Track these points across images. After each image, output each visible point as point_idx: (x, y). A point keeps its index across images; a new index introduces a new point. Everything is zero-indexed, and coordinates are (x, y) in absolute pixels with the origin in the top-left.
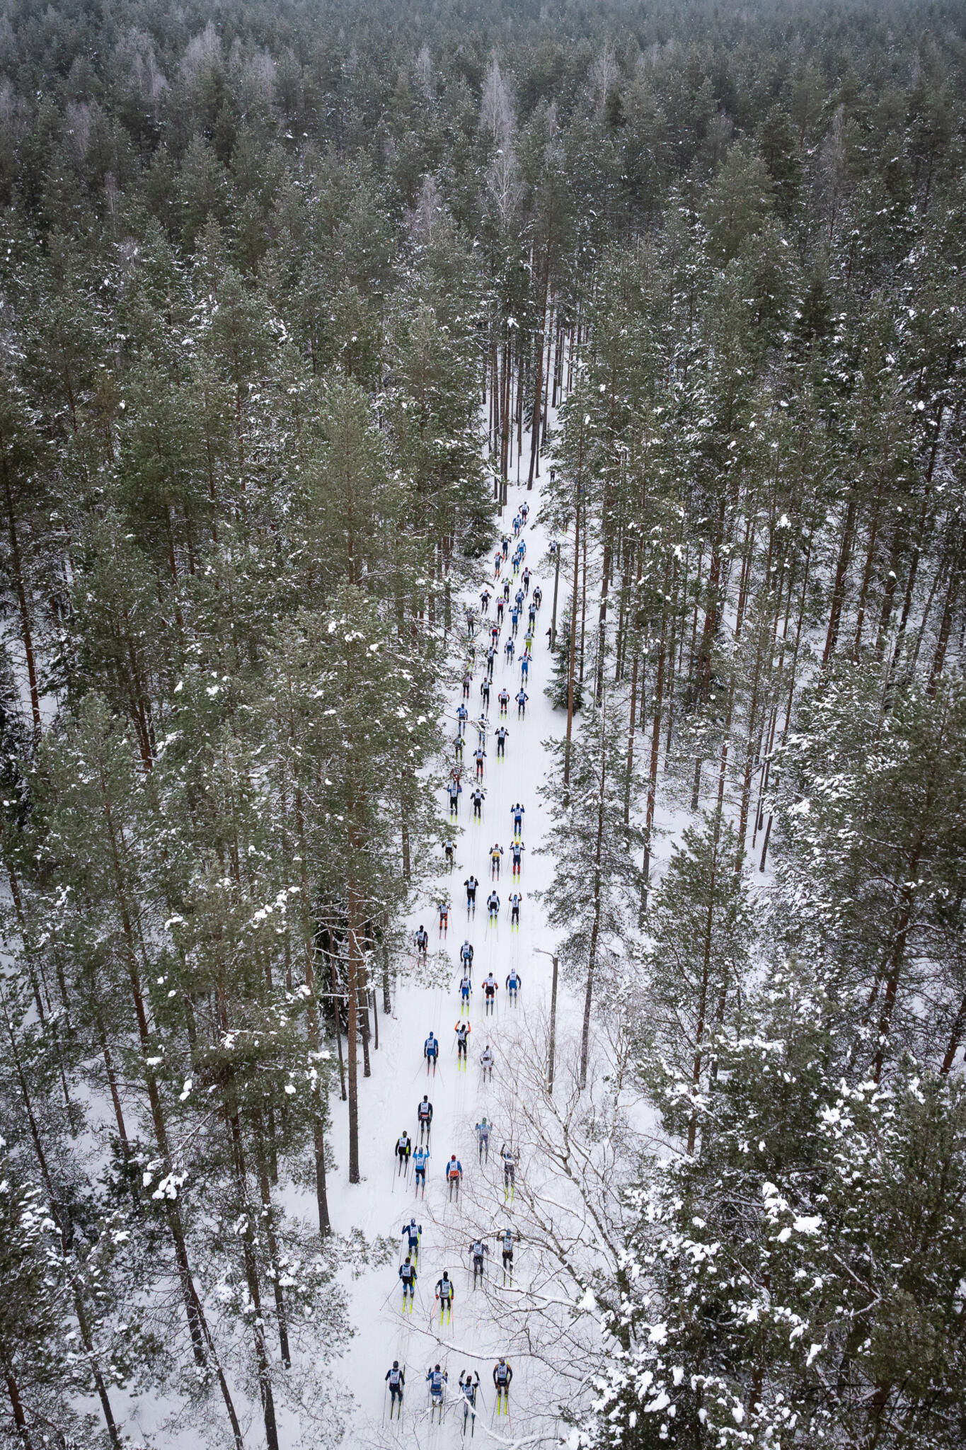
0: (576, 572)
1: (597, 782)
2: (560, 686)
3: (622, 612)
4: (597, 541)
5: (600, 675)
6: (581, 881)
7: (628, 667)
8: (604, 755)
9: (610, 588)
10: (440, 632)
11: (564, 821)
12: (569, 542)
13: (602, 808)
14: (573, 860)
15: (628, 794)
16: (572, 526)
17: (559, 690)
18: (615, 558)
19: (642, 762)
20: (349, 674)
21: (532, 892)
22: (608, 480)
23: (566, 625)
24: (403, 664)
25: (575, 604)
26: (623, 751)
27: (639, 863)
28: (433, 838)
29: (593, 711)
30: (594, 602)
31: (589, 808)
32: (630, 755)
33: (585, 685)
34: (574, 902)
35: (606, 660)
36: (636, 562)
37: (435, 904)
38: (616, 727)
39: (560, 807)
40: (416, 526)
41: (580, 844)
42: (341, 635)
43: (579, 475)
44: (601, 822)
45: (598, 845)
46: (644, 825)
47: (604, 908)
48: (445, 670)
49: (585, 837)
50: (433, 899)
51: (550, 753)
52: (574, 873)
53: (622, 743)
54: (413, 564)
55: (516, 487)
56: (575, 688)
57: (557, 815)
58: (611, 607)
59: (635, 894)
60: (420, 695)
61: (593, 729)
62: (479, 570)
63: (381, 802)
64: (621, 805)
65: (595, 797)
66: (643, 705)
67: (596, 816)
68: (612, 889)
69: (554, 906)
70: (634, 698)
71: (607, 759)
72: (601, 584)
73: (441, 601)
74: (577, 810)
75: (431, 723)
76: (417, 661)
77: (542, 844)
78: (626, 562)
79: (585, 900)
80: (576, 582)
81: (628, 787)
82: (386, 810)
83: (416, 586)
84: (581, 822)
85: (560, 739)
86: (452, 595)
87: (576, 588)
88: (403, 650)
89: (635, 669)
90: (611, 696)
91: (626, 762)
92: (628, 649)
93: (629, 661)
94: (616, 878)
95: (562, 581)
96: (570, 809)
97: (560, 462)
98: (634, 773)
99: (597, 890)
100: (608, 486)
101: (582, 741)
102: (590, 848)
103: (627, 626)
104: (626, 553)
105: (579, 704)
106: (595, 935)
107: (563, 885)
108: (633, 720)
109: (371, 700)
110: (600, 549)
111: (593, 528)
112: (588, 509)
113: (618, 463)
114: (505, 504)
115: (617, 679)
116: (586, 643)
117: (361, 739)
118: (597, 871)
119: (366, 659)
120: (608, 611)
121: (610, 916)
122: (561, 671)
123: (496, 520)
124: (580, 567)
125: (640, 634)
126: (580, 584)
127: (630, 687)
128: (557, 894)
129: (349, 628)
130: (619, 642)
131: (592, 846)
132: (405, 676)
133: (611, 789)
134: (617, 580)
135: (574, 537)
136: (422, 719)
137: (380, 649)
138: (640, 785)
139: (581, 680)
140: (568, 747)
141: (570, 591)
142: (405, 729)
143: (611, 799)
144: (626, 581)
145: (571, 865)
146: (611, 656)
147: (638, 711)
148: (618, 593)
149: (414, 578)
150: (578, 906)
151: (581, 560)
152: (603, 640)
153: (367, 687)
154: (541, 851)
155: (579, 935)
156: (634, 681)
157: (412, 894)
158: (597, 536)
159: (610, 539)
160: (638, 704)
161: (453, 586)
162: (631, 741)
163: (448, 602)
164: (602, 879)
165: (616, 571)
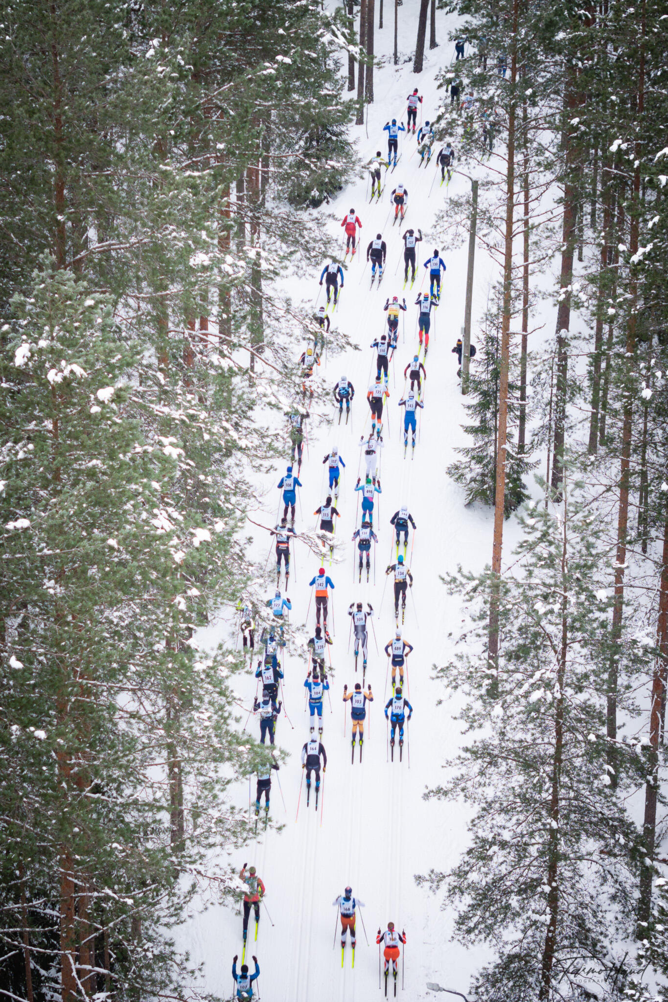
0: (509, 237)
1: (551, 655)
2: (479, 460)
3: (600, 316)
4: (549, 176)
5: (559, 438)
6: (521, 850)
7: (614, 427)
8: (566, 601)
9: (577, 266)
10: (242, 358)
11: (487, 733)
12: (495, 177)
13: (561, 709)
14: (504, 810)
15: (613, 679)
16: (501, 148)
17: (477, 469)
18: (588, 208)
19: (641, 614)
20: (56, 446)
21: (425, 873)
22: (572, 55)
23: (491, 339)
24: (167, 426)
25: (508, 299)
26: (602, 595)
27: (636, 814)
28: (227, 770)
29: (545, 516)
30: (545, 296)
31: (535, 708)
32: (618, 602)
33: (530, 459)
34: (507, 893)
35: (569, 409)
36: (628, 218)
37: (230, 899)
38: (589, 546)
39: (478, 706)
40: (192, 148)
41: (517, 779)
42: (41, 368)
43: (513, 46)
44: (559, 734)
45: (554, 780)
46: (646, 740)
47: (567, 904)
48: (250, 432)
49: (528, 765)
50: (228, 891)
51: (458, 599)
52: (507, 836)
53: (602, 575)
54: (183, 224)
55: (390, 67)
56: (507, 466)
57: (473, 721)
58: (578, 305)
59: (628, 877)
60: (199, 485)
61: (543, 550)
62: (317, 234)
63: (124, 700)
64: (600, 702)
65: (548, 686)
66: (644, 498)
67: (551, 723)
68: (583, 866)
69: (468, 900)
70: (624, 486)
71: (572, 609)
72: (558, 260)
73: (241, 294)
74: (513, 711)
75: (223, 542)
76: (193, 417)
77: (444, 779)
78: (608, 215)
79: (528, 888)
80: (508, 255)
81: (614, 662)
82: (133, 716)
83: (192, 270)
84: (519, 736)
85: (478, 571)
86: (263, 283)
87: (508, 267)
88: (165, 396)
89: (627, 429)
90: (579, 485)
91: (610, 614)
92: (613, 391)
93: (615, 413)
94: (590, 845)
95: (481, 253)
96: (498, 710)
97: (476, 21)
98: (626, 636)
99: (552, 869)
100: (572, 68)
101: (520, 574)
102: (539, 787)
103: (610, 346)
104: (607, 197)
105: (517, 497)
106: (548, 955)
107: (486, 859)
108: (623, 531)
109: (99, 499)
110: (557, 191)
111: (541, 150)
112: (533, 112)
113: (588, 22)
114: (370, 100)
115: (592, 448)
116: (529, 377)
117: (80, 574)
118: (553, 832)
119: (89, 416)
120: (573, 314)
121: (580, 920)
122: (482, 430)
123: (352, 132)
124: (518, 227)
125: (635, 360)
126: (518, 260)
127: (617, 464)
128: (473, 877)
129: (56, 356)
130: (594, 378)
131: (541, 783)
132: (168, 450)
133: (580, 670)
134: (590, 251)
135: (504, 167)
136: (202, 535)
137: (118, 398)
138: (636, 660)
139: (521, 447)
140: (495, 588)
141: (497, 275)
142: (167, 555)
143: (580, 689)
144: (608, 254)
145: (500, 819)
146: (579, 400)
147: (633, 513)
148: (592, 280)
149: (188, 252)
150: (514, 901)
151: (518, 212)
152: (563, 369)
153: (92, 474)
154: (441, 792)
155: (517, 956)
156: (626, 453)
157: (184, 882)
158: (549, 166)
159: (577, 170)
160: (634, 498)
161: (264, 266)
162: (620, 573)
163: (257, 299)
164: (562, 847)
165: (588, 234)
